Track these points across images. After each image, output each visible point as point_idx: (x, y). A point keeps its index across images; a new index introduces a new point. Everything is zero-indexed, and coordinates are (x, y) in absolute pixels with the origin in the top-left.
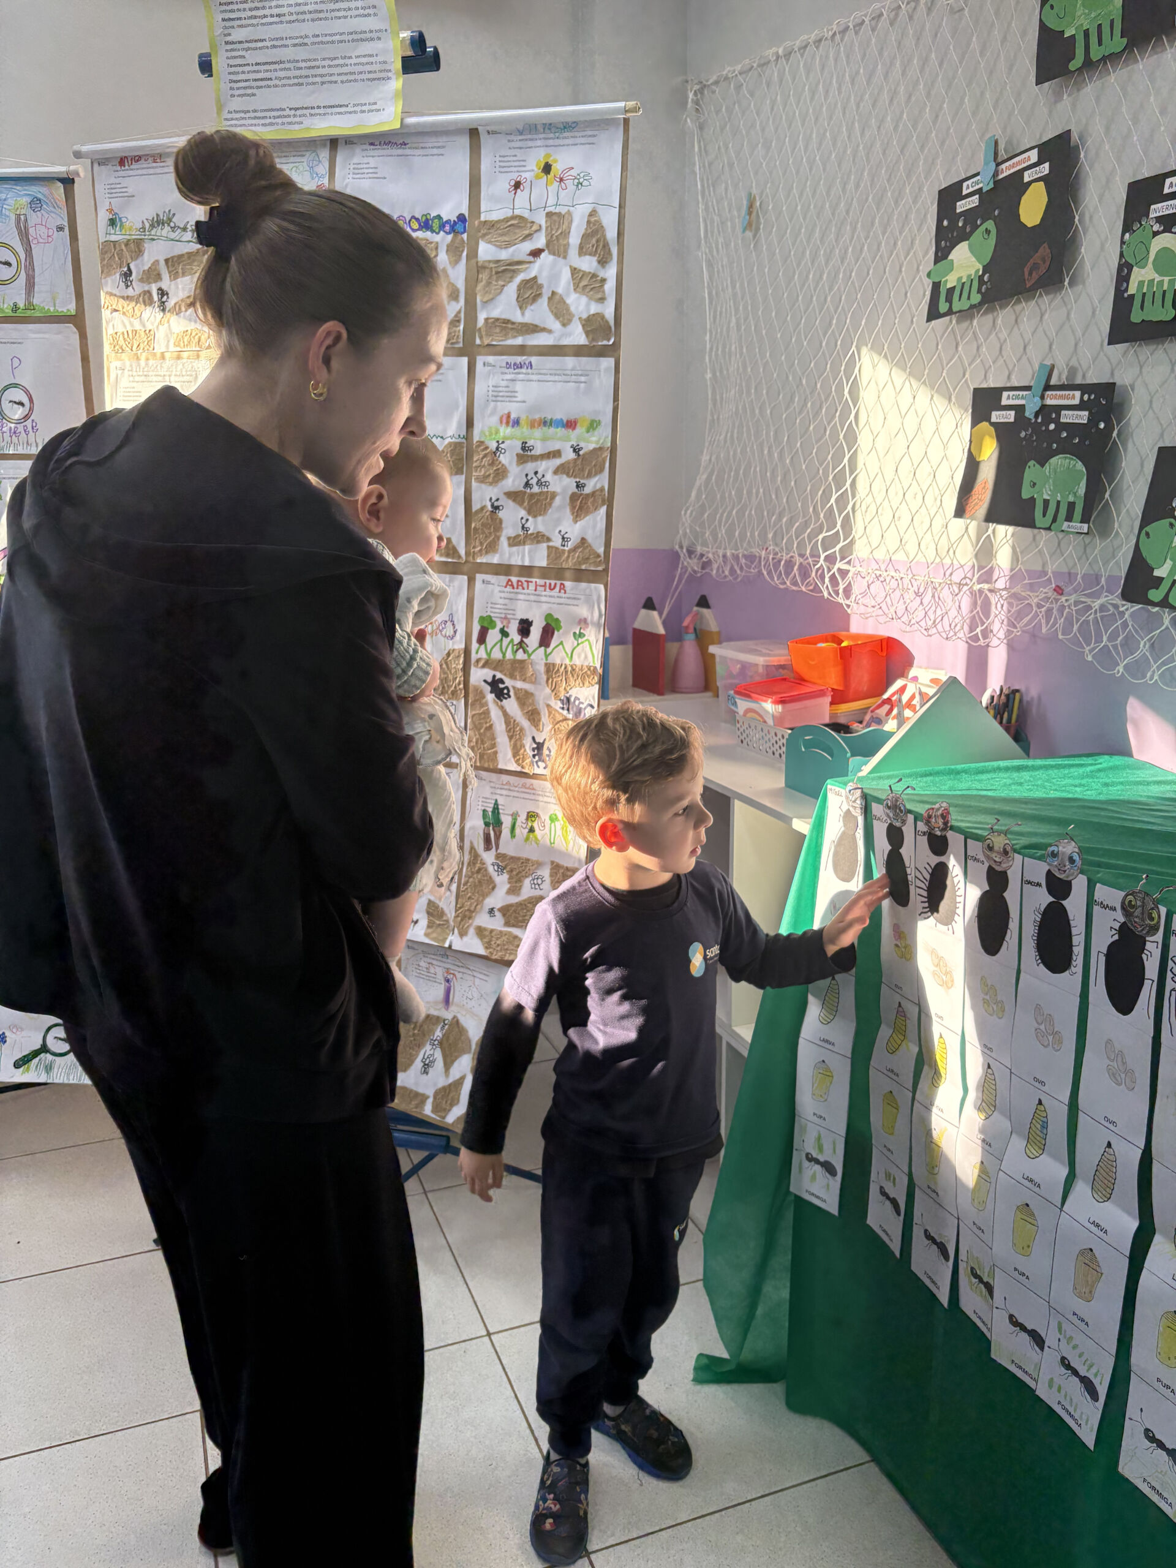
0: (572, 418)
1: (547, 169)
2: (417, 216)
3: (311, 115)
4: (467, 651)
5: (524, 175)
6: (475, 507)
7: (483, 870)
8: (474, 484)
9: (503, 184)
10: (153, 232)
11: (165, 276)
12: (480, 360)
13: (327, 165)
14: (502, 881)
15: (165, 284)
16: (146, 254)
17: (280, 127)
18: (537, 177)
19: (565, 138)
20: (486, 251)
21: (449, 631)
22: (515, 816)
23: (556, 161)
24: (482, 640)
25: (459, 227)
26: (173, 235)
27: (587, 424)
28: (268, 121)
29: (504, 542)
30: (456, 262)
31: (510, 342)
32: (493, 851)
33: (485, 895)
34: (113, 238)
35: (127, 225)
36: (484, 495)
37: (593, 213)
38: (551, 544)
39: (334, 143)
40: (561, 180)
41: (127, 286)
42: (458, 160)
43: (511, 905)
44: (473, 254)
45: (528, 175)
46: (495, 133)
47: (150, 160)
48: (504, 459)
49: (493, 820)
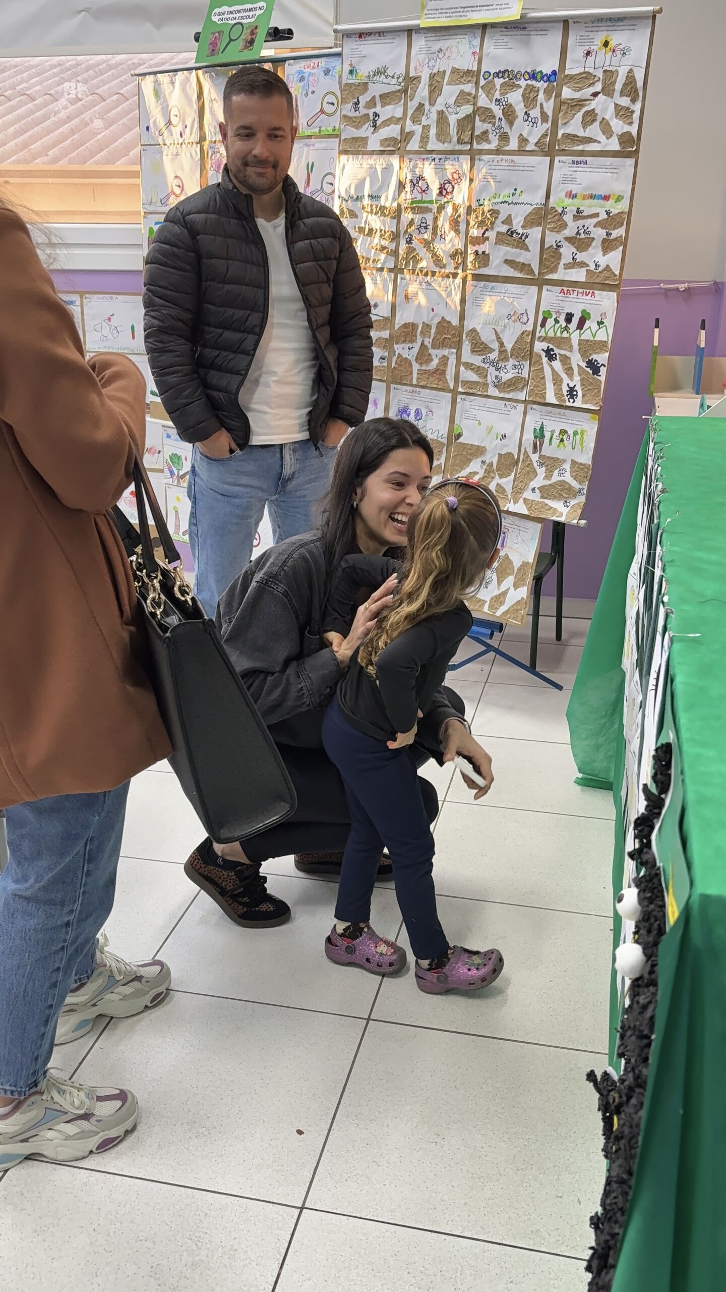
0: (607, 194)
1: (606, 44)
2: (529, 71)
3: (472, 11)
4: (534, 332)
5: (593, 47)
6: (546, 246)
7: (531, 464)
8: (547, 232)
9: (581, 51)
10: (375, 79)
11: (379, 105)
12: (557, 159)
13: (479, 40)
14: (541, 472)
15: (378, 109)
16: (369, 92)
17: (454, 18)
18: (600, 49)
19: (618, 26)
20: (567, 93)
21: (524, 319)
22: (553, 432)
23: (611, 40)
24: (543, 325)
25: (552, 78)
26: (385, 81)
27: (616, 197)
28: (448, 15)
29: (561, 266)
30: (549, 99)
31: (576, 148)
32: (537, 455)
33: (532, 480)
34: (350, 82)
35: (360, 74)
36: (551, 239)
37: (631, 71)
38: (588, 268)
39: (484, 27)
40: (614, 51)
41: (356, 111)
42: (555, 38)
43: (546, 486)
44: (559, 95)
45: (595, 48)
46: (578, 22)
47: (377, 35)
48: (565, 218)
49: (540, 434)
